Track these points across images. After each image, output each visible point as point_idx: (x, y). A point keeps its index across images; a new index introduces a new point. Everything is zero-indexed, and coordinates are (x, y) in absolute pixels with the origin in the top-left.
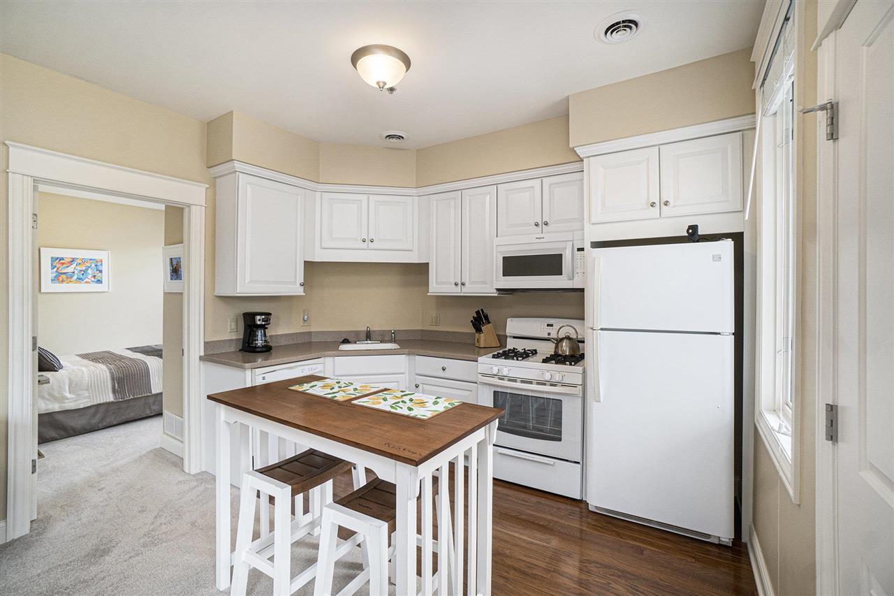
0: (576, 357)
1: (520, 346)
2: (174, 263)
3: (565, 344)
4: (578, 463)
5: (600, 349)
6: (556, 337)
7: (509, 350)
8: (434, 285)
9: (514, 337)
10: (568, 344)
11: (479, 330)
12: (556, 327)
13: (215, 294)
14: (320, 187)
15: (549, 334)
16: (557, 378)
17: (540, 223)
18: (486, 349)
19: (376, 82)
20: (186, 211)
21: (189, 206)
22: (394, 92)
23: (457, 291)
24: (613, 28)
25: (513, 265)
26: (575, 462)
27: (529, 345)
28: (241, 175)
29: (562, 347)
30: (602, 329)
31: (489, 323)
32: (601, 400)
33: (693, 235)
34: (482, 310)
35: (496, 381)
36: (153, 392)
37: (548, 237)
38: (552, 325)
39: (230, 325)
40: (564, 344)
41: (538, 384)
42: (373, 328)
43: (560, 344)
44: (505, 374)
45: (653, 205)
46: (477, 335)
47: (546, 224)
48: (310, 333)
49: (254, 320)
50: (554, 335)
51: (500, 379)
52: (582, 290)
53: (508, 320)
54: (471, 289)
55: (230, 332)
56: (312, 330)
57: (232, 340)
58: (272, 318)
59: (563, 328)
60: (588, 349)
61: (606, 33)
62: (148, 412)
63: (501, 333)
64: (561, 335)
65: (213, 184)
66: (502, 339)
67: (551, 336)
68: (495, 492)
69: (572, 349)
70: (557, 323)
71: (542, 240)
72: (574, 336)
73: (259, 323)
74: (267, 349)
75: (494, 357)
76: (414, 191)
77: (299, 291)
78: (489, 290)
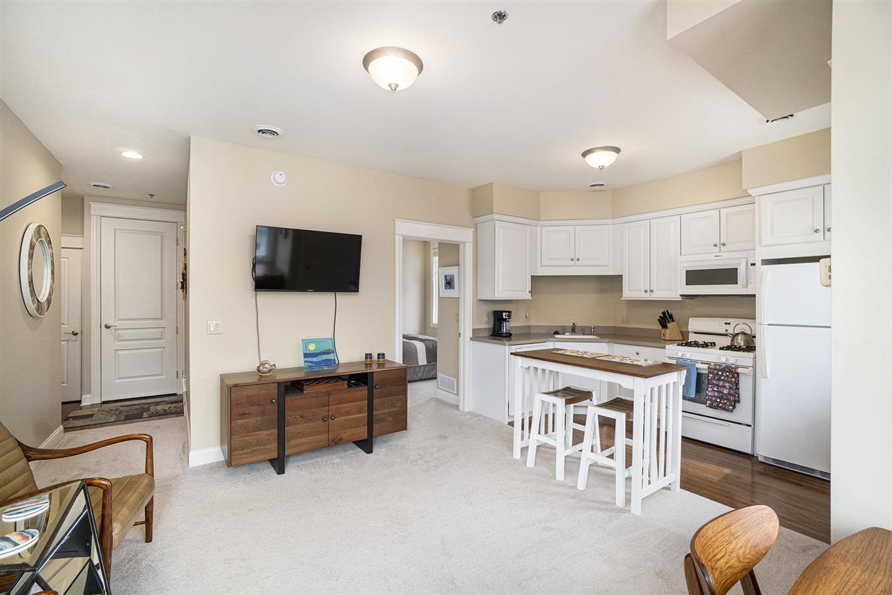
0: (750, 348)
1: (701, 339)
2: (448, 278)
4: (750, 426)
5: (767, 340)
6: (732, 333)
7: (691, 342)
8: (627, 292)
9: (695, 333)
10: (743, 338)
11: (664, 326)
12: (733, 325)
13: (478, 298)
14: (541, 223)
15: (727, 331)
16: (732, 361)
17: (718, 244)
18: (672, 341)
20: (461, 247)
21: (464, 243)
23: (646, 297)
25: (694, 277)
26: (747, 425)
27: (709, 339)
28: (497, 222)
29: (737, 339)
30: (769, 325)
31: (673, 321)
32: (768, 376)
34: (667, 311)
36: (420, 364)
37: (724, 255)
38: (729, 324)
39: (485, 318)
40: (739, 338)
42: (578, 324)
43: (735, 339)
44: (688, 357)
45: (816, 231)
46: (663, 331)
47: (724, 245)
48: (529, 327)
49: (502, 315)
50: (731, 331)
52: (754, 296)
53: (691, 319)
54: (658, 295)
55: (486, 324)
56: (531, 324)
57: (485, 329)
58: (512, 314)
59: (738, 326)
60: (757, 342)
62: (416, 378)
63: (684, 329)
64: (737, 330)
65: (476, 227)
66: (685, 334)
67: (729, 332)
68: (682, 446)
69: (746, 342)
70: (733, 321)
71: (719, 258)
72: (748, 332)
73: (504, 317)
74: (509, 336)
75: (678, 345)
76: (610, 221)
77: (528, 297)
78: (675, 295)
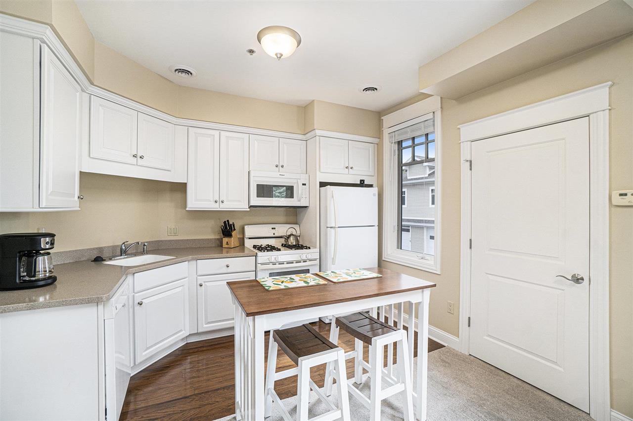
3: (292, 238)
6: (282, 235)
8: (193, 202)
9: (250, 238)
11: (227, 235)
12: (280, 229)
14: (92, 89)
15: (274, 234)
16: (304, 258)
17: (279, 166)
19: (275, 53)
22: (254, 54)
24: (366, 89)
29: (290, 240)
31: (235, 230)
33: (362, 184)
34: (227, 221)
35: (271, 266)
37: (286, 175)
38: (275, 229)
41: (296, 262)
43: (287, 239)
45: (347, 167)
47: (283, 167)
50: (279, 234)
51: (273, 264)
53: (246, 227)
54: (228, 206)
61: (364, 90)
64: (287, 234)
76: (174, 120)
77: (77, 206)
78: (243, 206)
